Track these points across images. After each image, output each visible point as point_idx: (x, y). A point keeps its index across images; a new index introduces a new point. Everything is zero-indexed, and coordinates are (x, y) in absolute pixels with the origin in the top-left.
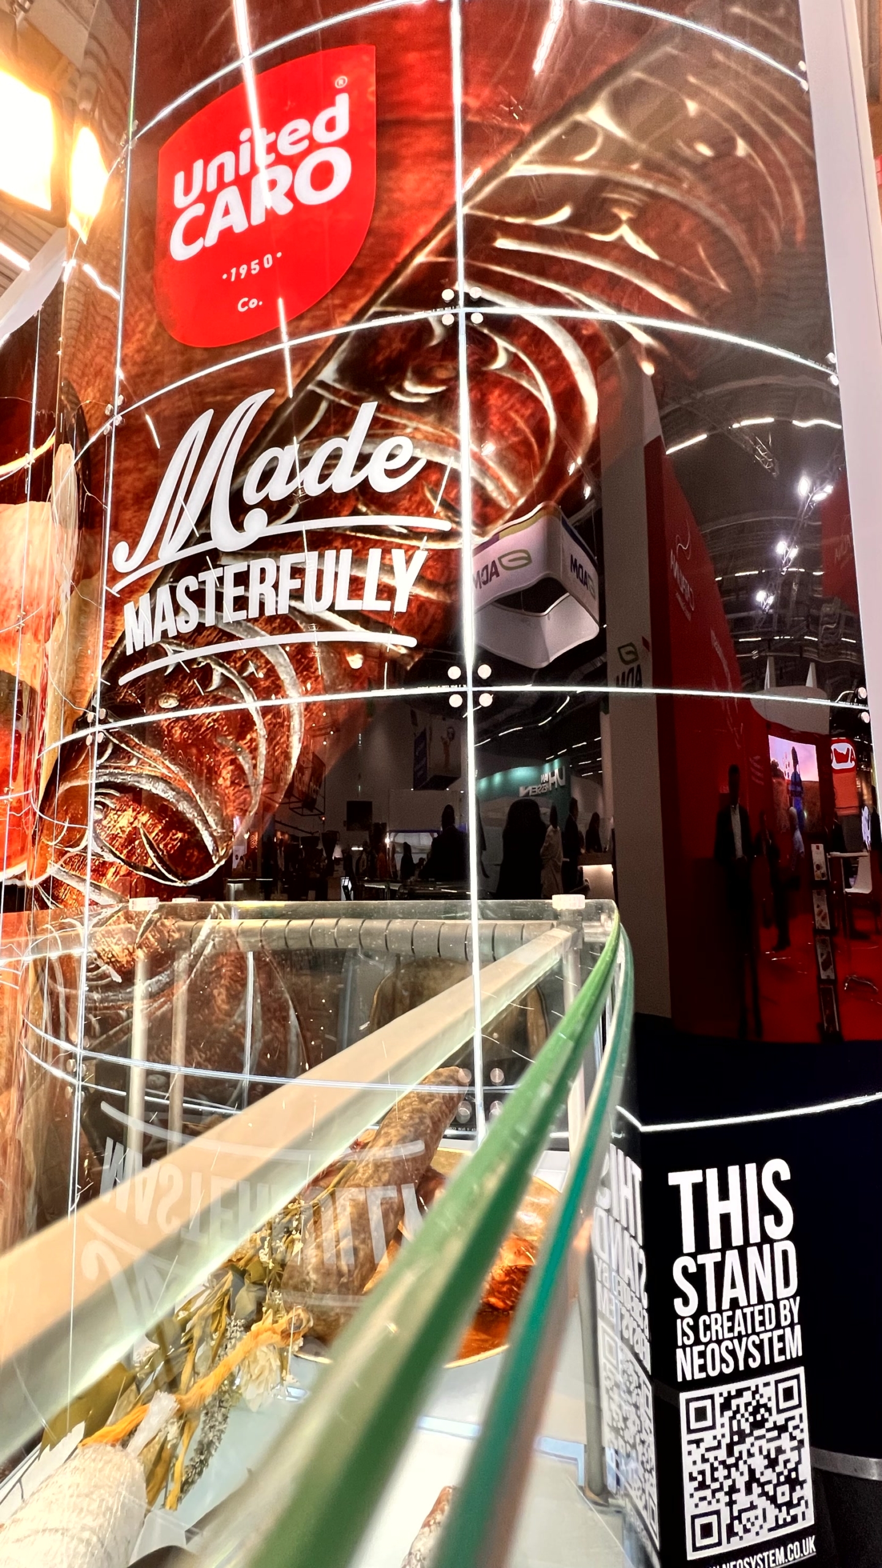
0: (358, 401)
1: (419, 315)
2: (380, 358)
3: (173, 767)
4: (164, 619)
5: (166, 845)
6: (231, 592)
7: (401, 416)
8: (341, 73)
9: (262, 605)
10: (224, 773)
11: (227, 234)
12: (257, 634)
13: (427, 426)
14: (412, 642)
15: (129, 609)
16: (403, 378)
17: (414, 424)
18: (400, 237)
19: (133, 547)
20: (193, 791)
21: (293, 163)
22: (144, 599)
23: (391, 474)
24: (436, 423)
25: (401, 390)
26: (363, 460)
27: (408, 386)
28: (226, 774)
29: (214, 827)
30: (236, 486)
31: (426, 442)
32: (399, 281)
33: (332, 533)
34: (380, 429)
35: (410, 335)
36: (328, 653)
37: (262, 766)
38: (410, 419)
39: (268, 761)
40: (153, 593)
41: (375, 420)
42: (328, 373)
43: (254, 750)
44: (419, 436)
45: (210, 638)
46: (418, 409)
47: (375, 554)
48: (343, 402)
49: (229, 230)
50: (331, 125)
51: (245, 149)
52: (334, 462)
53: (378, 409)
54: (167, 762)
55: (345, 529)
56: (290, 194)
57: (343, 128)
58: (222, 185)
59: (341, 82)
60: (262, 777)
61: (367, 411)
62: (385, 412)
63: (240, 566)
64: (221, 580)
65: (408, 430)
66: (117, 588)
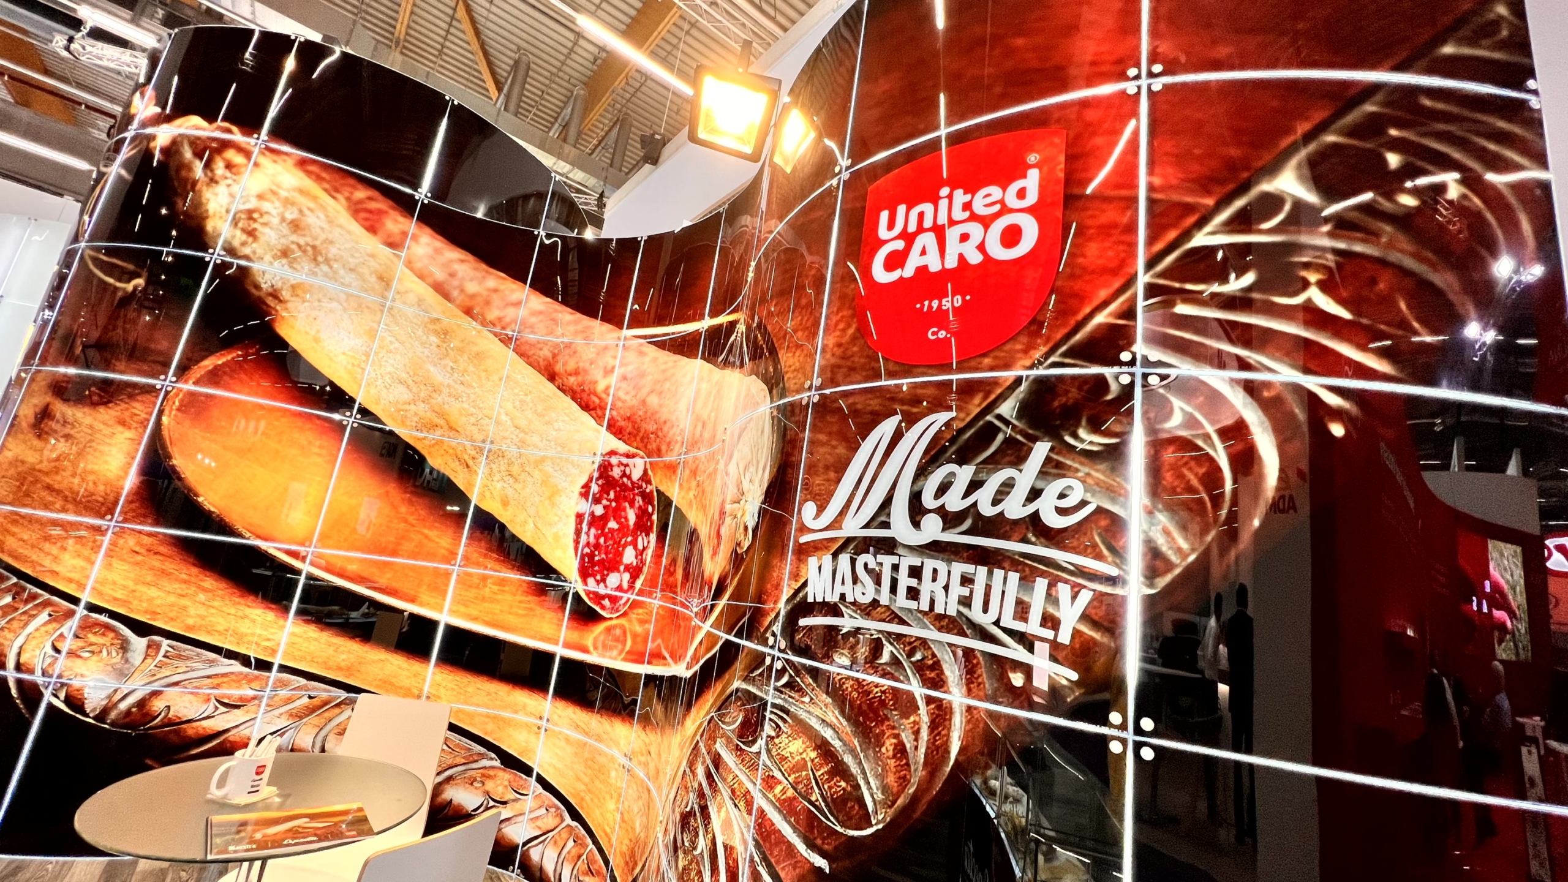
0: (1034, 439)
1: (1095, 370)
2: (1056, 404)
3: (841, 718)
4: (843, 583)
5: (830, 788)
6: (905, 581)
7: (1073, 460)
8: (1033, 151)
9: (932, 602)
10: (888, 743)
11: (922, 270)
12: (925, 627)
13: (1098, 472)
14: (1074, 676)
15: (813, 561)
16: (1078, 425)
17: (1086, 470)
18: (1081, 298)
19: (821, 509)
20: (858, 749)
21: (986, 222)
22: (827, 559)
23: (1062, 512)
24: (1108, 473)
25: (1075, 436)
26: (1035, 494)
27: (1082, 433)
28: (889, 744)
29: (875, 790)
30: (916, 488)
31: (1098, 489)
32: (1078, 337)
33: (1002, 554)
34: (1052, 468)
35: (1086, 387)
36: (991, 664)
37: (922, 750)
38: (1082, 463)
39: (928, 748)
40: (835, 555)
41: (1048, 460)
42: (1008, 408)
43: (917, 733)
44: (1090, 481)
45: (884, 616)
46: (1089, 456)
47: (1041, 584)
48: (1019, 437)
49: (926, 267)
50: (1021, 194)
51: (943, 204)
52: (1007, 490)
53: (1052, 449)
54: (836, 712)
55: (1015, 553)
56: (981, 247)
57: (1032, 198)
58: (921, 229)
59: (1033, 159)
60: (922, 760)
61: (1041, 450)
62: (1057, 454)
63: (916, 561)
64: (895, 568)
65: (1080, 474)
66: (804, 539)
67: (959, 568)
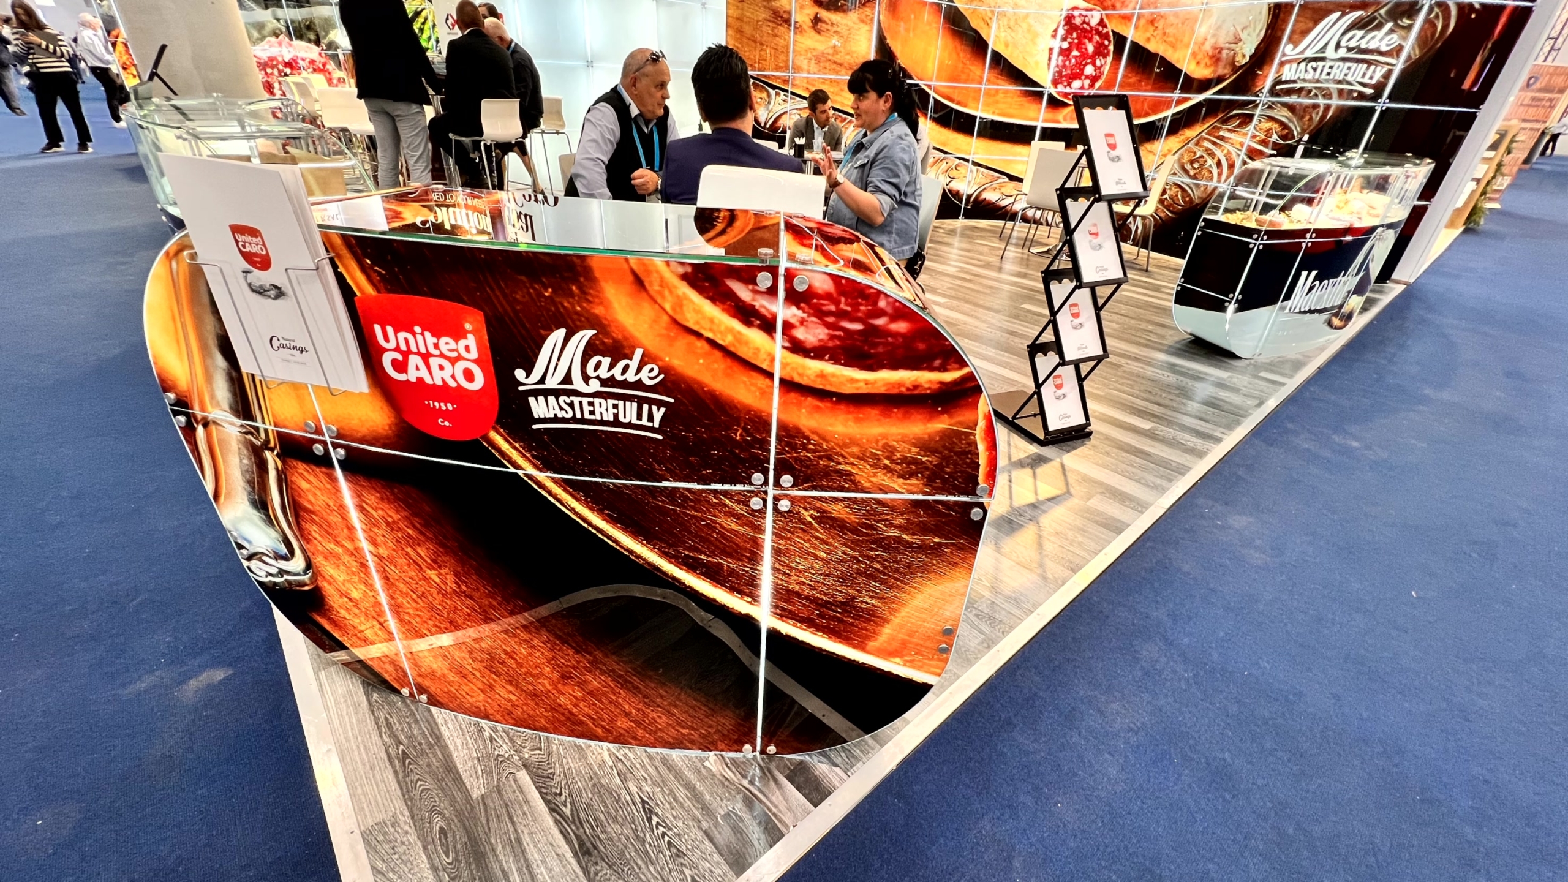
0: (1387, 21)
2: (1400, 9)
3: (1289, 114)
4: (1300, 73)
5: (1280, 133)
6: (1326, 70)
7: (1397, 28)
9: (1334, 75)
10: (1306, 118)
13: (1403, 32)
14: (1372, 91)
15: (1287, 67)
16: (1403, 17)
17: (1400, 32)
19: (1295, 47)
20: (1294, 121)
22: (1295, 65)
23: (1388, 45)
24: (1406, 32)
25: (1401, 21)
29: (1299, 130)
36: (1349, 91)
37: (1318, 117)
39: (1321, 116)
40: (1299, 63)
42: (1383, 11)
46: (1403, 27)
52: (1373, 39)
54: (1287, 112)
60: (1317, 120)
61: (1389, 25)
62: (1394, 26)
63: (1332, 64)
64: (1324, 66)
66: (1284, 59)
67: (1348, 64)
